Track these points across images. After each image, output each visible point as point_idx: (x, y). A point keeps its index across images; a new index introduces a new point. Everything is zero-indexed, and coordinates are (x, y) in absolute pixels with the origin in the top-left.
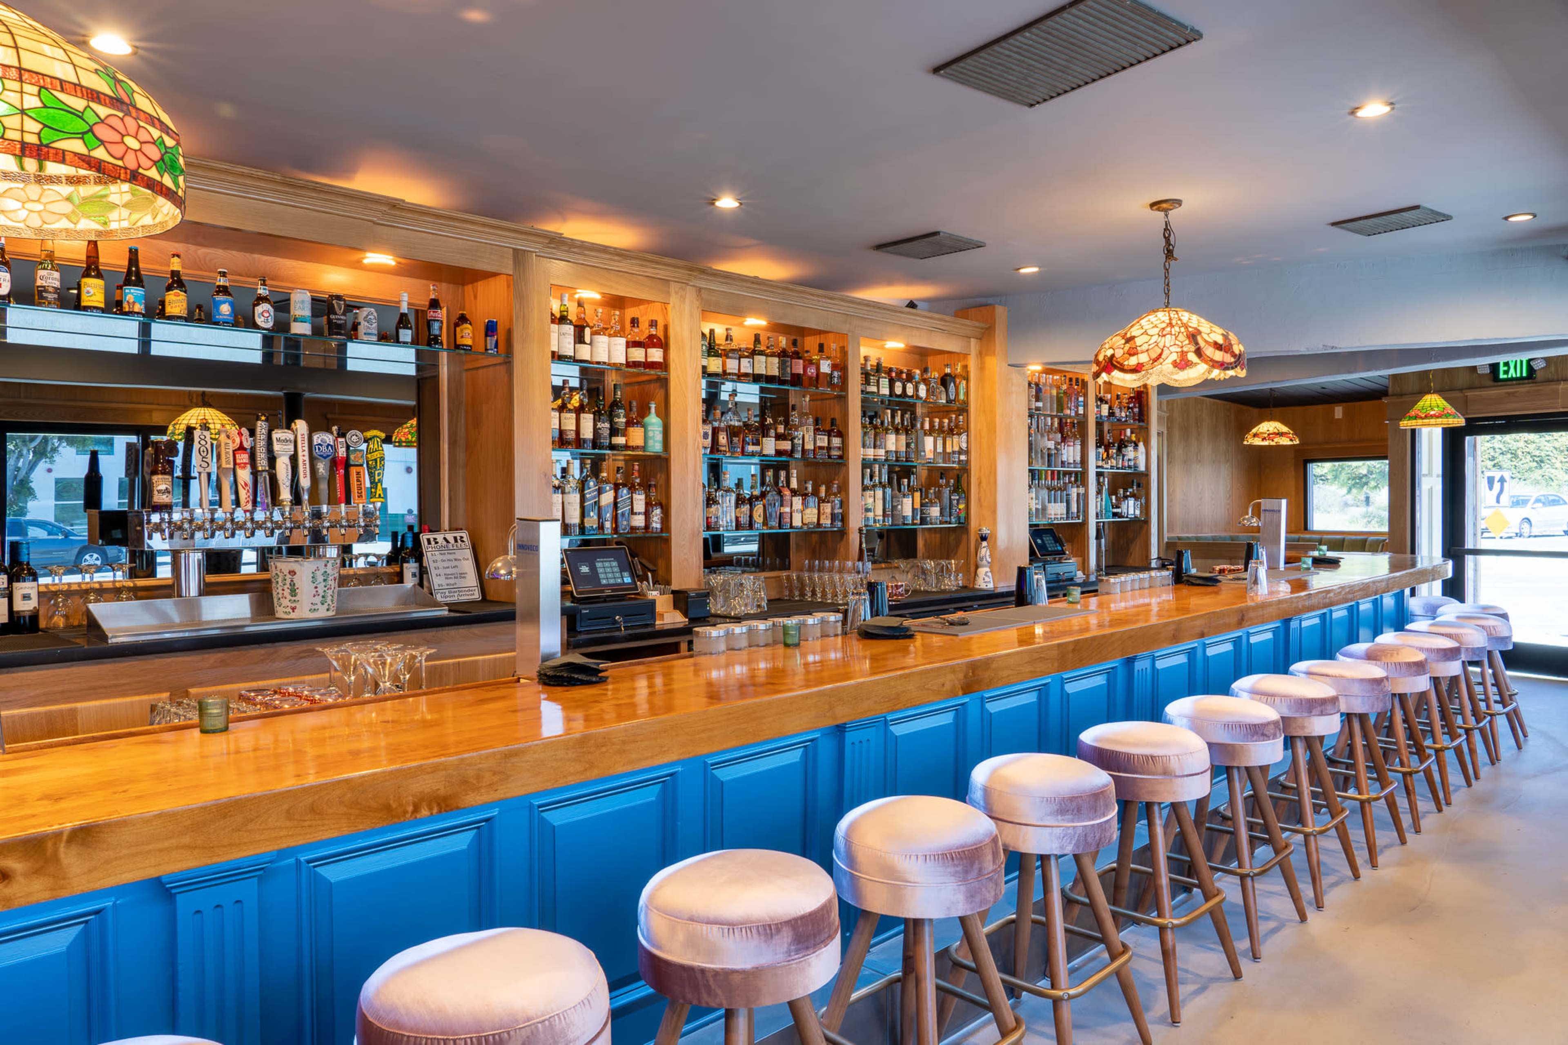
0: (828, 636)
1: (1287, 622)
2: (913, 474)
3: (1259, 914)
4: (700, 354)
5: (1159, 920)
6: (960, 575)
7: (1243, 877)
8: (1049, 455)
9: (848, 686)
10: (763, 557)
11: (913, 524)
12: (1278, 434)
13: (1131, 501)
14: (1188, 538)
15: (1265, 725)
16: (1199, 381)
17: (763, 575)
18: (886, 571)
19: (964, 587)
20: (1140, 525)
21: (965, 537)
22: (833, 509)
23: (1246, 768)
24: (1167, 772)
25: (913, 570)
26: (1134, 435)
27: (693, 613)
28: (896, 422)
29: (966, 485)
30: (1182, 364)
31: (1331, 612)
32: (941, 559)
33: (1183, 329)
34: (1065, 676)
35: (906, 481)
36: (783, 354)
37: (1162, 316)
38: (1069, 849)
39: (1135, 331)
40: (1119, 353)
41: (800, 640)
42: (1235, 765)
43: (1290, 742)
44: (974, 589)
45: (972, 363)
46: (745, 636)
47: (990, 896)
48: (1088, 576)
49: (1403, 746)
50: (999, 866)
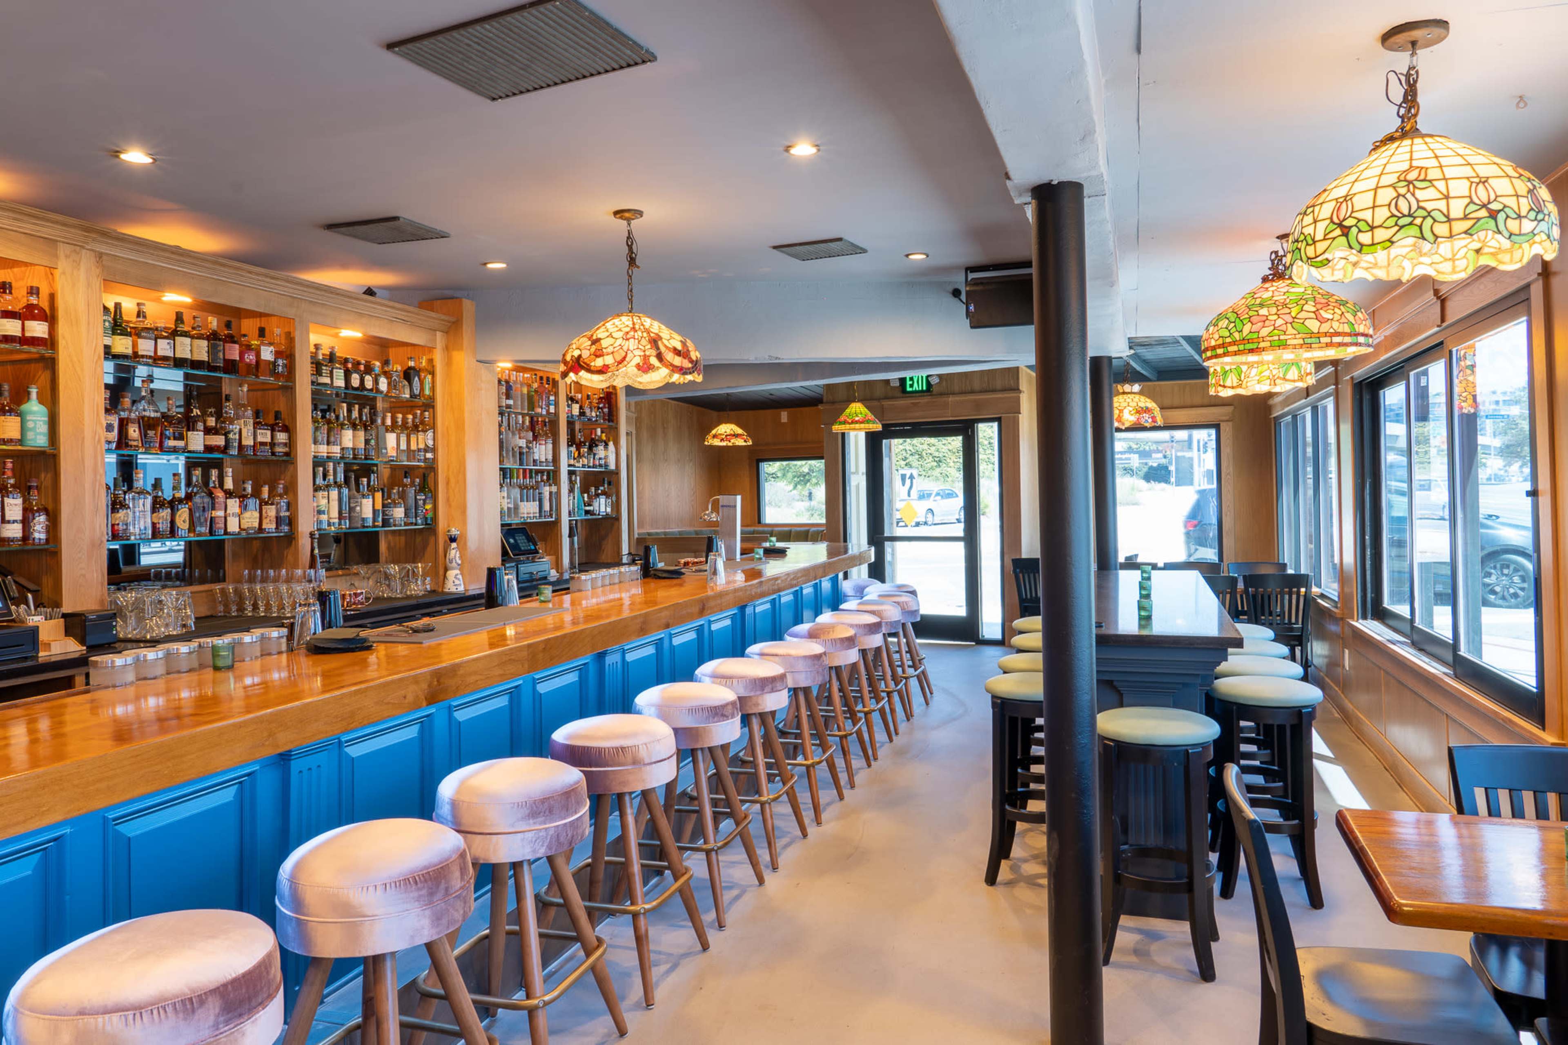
0: (270, 654)
1: (743, 608)
2: (373, 472)
3: (723, 884)
4: (101, 330)
5: (632, 908)
6: (428, 579)
7: (708, 852)
8: (521, 454)
9: (292, 708)
10: (191, 568)
11: (374, 526)
12: (734, 435)
13: (603, 499)
14: (657, 534)
15: (724, 706)
16: (661, 385)
17: (188, 590)
18: (344, 578)
19: (433, 592)
20: (613, 520)
21: (432, 539)
22: (278, 511)
23: (709, 748)
24: (636, 762)
25: (376, 575)
26: (604, 435)
27: (92, 640)
28: (353, 417)
29: (433, 484)
30: (645, 367)
31: (780, 596)
32: (406, 562)
33: (645, 335)
34: (537, 677)
35: (365, 480)
36: (213, 337)
37: (625, 321)
38: (542, 852)
39: (601, 334)
40: (586, 354)
41: (233, 661)
42: (699, 746)
43: (746, 720)
44: (443, 593)
45: (438, 357)
46: (162, 662)
47: (458, 916)
48: (562, 574)
49: (839, 713)
50: (468, 882)
